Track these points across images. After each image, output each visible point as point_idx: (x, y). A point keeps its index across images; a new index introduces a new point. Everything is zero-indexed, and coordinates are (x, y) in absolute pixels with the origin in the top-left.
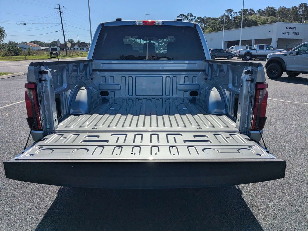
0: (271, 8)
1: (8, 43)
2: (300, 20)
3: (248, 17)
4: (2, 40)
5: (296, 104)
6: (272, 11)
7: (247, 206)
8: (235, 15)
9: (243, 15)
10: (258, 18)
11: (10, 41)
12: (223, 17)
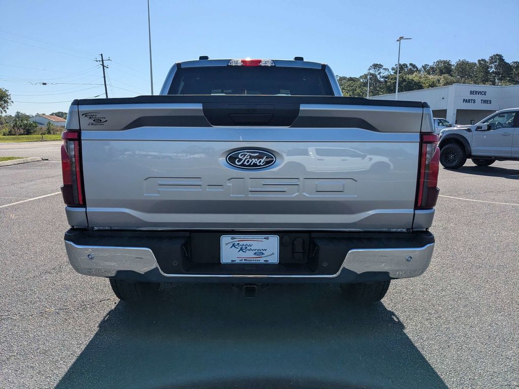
0: (445, 62)
1: (13, 115)
2: (491, 81)
3: (407, 76)
4: (5, 111)
5: (489, 205)
6: (445, 67)
7: (413, 344)
8: (386, 74)
9: (400, 73)
10: (424, 77)
11: (18, 113)
12: (366, 76)
